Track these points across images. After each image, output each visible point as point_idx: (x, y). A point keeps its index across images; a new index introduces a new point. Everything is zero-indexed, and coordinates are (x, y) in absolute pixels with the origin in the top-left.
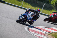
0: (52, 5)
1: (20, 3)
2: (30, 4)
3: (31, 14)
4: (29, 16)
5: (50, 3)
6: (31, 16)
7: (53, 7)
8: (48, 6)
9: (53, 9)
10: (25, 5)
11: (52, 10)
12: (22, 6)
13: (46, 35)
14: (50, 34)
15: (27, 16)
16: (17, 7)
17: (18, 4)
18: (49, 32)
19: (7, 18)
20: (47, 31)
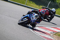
0: (58, 3)
1: (23, 2)
2: (35, 3)
3: (35, 16)
4: (32, 18)
5: (55, 2)
6: (35, 18)
7: (59, 5)
8: (53, 5)
9: (59, 8)
10: (29, 4)
11: (57, 9)
12: (26, 4)
13: (51, 35)
14: (55, 34)
15: (31, 18)
16: (21, 5)
17: (22, 2)
18: (54, 32)
19: (10, 17)
20: (52, 31)
